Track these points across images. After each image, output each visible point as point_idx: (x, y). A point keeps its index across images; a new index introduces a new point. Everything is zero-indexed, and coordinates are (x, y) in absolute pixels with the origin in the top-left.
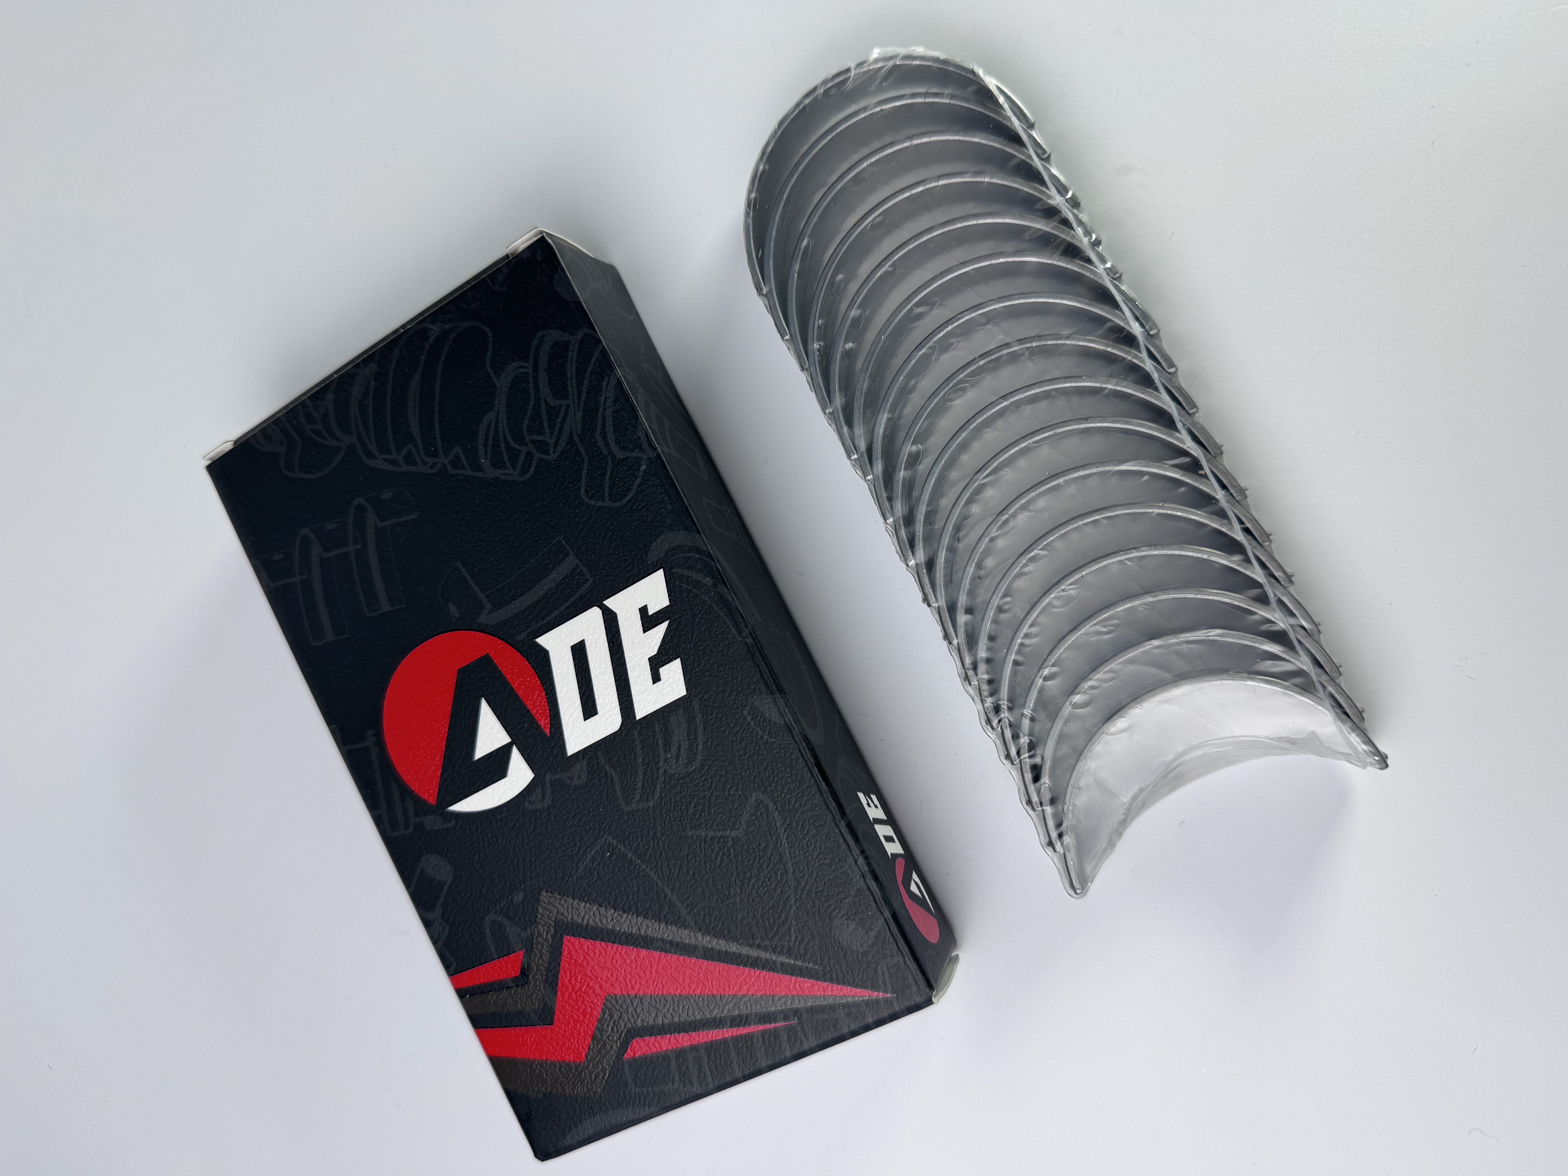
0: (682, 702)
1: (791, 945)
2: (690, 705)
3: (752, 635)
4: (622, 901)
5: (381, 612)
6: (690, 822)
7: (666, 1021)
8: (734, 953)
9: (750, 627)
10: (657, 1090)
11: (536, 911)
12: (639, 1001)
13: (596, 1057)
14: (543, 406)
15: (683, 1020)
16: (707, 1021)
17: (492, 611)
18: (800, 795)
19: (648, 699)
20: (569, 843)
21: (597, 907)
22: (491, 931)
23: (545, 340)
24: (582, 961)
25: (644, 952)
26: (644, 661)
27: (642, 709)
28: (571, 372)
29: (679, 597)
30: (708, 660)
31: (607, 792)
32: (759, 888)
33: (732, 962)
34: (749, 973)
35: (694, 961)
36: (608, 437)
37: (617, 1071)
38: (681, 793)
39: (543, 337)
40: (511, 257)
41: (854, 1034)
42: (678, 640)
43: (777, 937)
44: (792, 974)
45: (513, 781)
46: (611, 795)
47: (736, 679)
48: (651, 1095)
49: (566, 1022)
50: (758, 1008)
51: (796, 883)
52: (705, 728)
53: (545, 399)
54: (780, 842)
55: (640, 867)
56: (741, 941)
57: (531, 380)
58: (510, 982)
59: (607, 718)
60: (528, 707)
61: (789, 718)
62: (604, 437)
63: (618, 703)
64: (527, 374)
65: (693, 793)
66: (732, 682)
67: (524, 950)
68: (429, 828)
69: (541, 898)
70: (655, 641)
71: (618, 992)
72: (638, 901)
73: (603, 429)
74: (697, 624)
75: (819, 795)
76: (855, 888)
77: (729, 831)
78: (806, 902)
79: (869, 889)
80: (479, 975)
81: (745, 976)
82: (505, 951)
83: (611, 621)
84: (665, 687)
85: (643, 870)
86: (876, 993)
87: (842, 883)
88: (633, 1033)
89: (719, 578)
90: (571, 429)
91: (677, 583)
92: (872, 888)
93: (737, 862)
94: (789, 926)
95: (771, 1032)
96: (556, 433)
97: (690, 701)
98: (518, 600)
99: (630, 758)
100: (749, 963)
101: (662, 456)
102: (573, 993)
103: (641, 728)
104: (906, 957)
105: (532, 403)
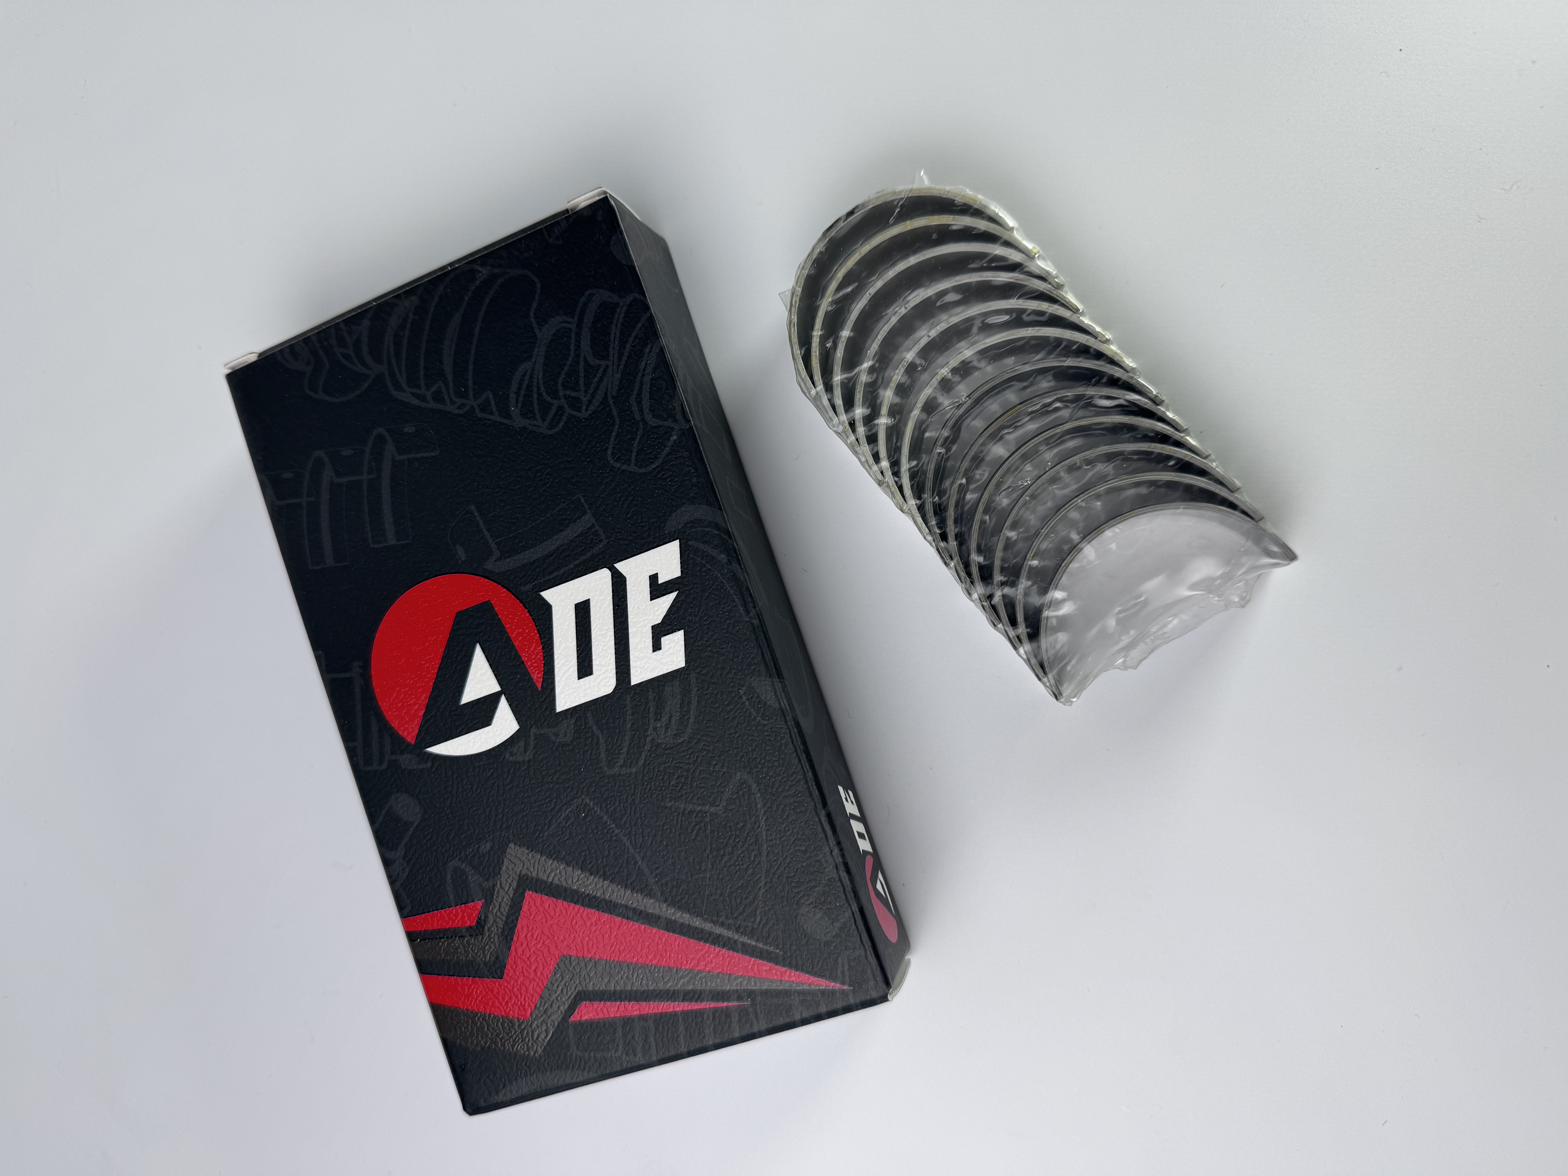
0: (679, 673)
1: (755, 926)
2: (687, 678)
3: (759, 617)
4: (590, 863)
5: (387, 544)
6: (670, 793)
7: (618, 988)
8: (696, 928)
9: (758, 609)
10: (599, 1055)
11: (501, 862)
12: (594, 965)
13: (542, 1016)
14: (582, 364)
15: (635, 988)
16: (660, 992)
17: (499, 559)
18: (785, 779)
19: (645, 667)
20: (545, 799)
21: (564, 866)
22: (452, 877)
23: (594, 299)
24: (542, 919)
25: (606, 916)
26: (647, 628)
27: (638, 676)
28: (615, 333)
29: (691, 570)
30: (711, 635)
31: (591, 754)
32: (730, 867)
33: (692, 937)
34: (709, 949)
35: (654, 931)
36: (643, 402)
37: (561, 1033)
38: (664, 764)
39: (592, 295)
40: (571, 213)
41: (805, 1022)
42: (684, 612)
43: (742, 917)
44: (752, 955)
45: (497, 731)
46: (595, 756)
47: (736, 657)
48: (592, 1060)
49: (516, 977)
50: (713, 985)
51: (769, 866)
52: (699, 702)
53: (585, 357)
54: (758, 824)
55: (613, 832)
56: (705, 916)
57: (573, 336)
58: (464, 931)
59: (601, 680)
60: (523, 659)
61: (784, 703)
62: (639, 403)
63: (614, 667)
64: (570, 329)
65: (678, 765)
66: (732, 660)
67: (483, 900)
68: (404, 767)
69: (508, 850)
70: (660, 610)
71: (573, 953)
72: (606, 865)
73: (639, 394)
74: (705, 599)
75: (802, 782)
76: (827, 878)
77: (708, 807)
78: (776, 885)
79: (840, 880)
80: (433, 921)
81: (704, 951)
82: (464, 899)
83: (619, 584)
84: (664, 656)
85: (617, 835)
86: (833, 984)
87: (814, 871)
88: (583, 996)
89: (734, 555)
90: (607, 389)
91: (692, 556)
92: (844, 880)
93: (712, 838)
94: (756, 907)
95: (722, 1011)
96: (591, 391)
97: (687, 674)
98: (527, 552)
99: (619, 722)
100: (710, 939)
101: (695, 429)
102: (528, 948)
103: (634, 694)
104: (868, 952)
105: (570, 359)
